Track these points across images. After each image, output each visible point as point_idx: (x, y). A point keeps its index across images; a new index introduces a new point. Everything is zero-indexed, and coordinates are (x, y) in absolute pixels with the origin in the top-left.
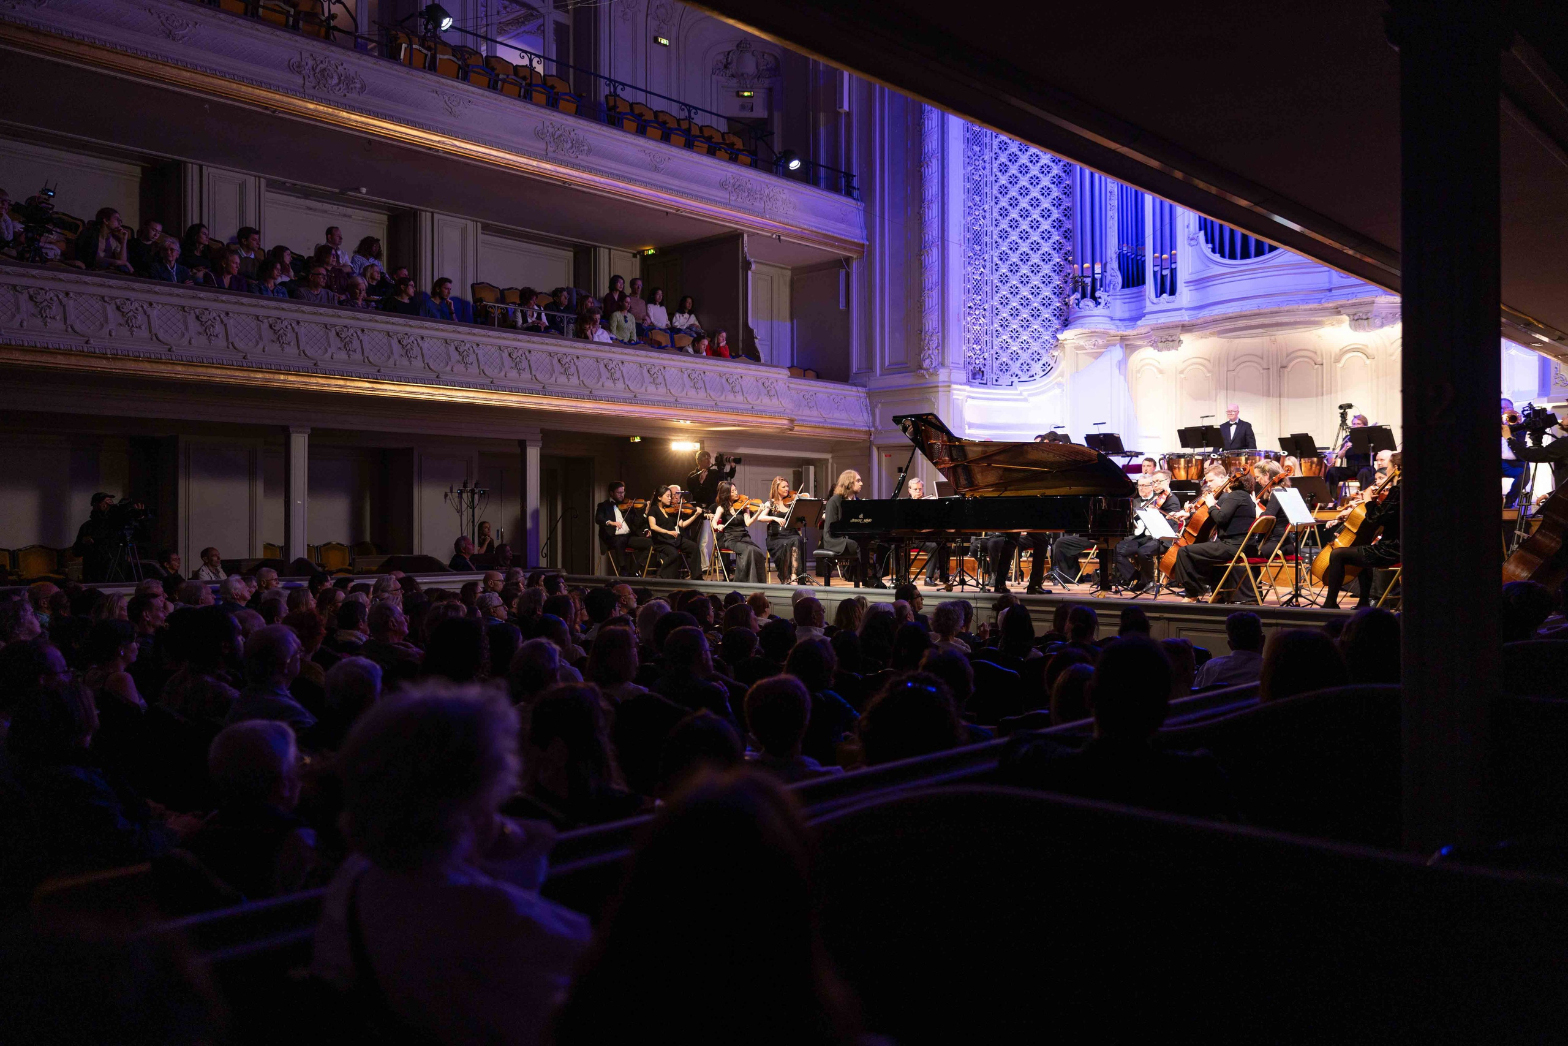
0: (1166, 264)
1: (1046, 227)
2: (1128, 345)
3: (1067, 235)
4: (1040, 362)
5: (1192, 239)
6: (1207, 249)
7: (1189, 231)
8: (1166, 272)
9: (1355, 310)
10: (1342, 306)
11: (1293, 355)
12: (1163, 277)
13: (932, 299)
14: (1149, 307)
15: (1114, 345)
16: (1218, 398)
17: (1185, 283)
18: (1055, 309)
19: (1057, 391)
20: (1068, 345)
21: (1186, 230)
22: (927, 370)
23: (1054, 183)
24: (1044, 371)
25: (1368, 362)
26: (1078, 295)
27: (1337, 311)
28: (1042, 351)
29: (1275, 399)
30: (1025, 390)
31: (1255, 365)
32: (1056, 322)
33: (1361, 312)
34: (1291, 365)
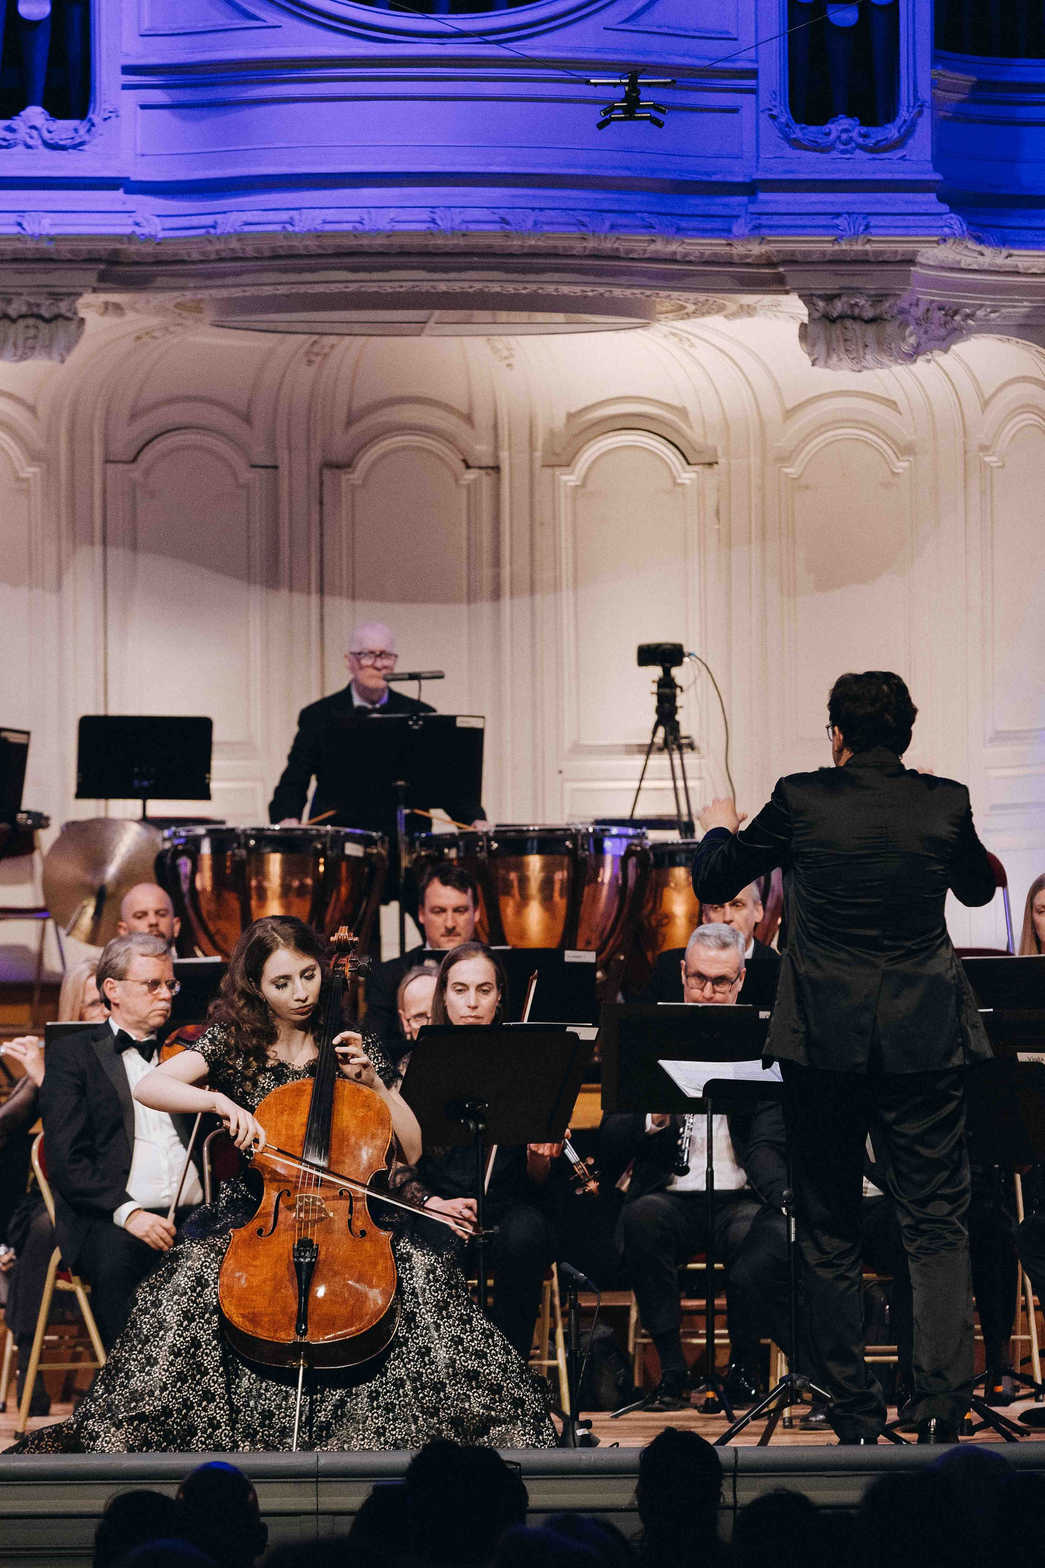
9: (845, 282)
10: (791, 261)
16: (68, 579)
17: (127, 70)
25: (688, 476)
27: (763, 275)
33: (856, 291)
34: (365, 460)
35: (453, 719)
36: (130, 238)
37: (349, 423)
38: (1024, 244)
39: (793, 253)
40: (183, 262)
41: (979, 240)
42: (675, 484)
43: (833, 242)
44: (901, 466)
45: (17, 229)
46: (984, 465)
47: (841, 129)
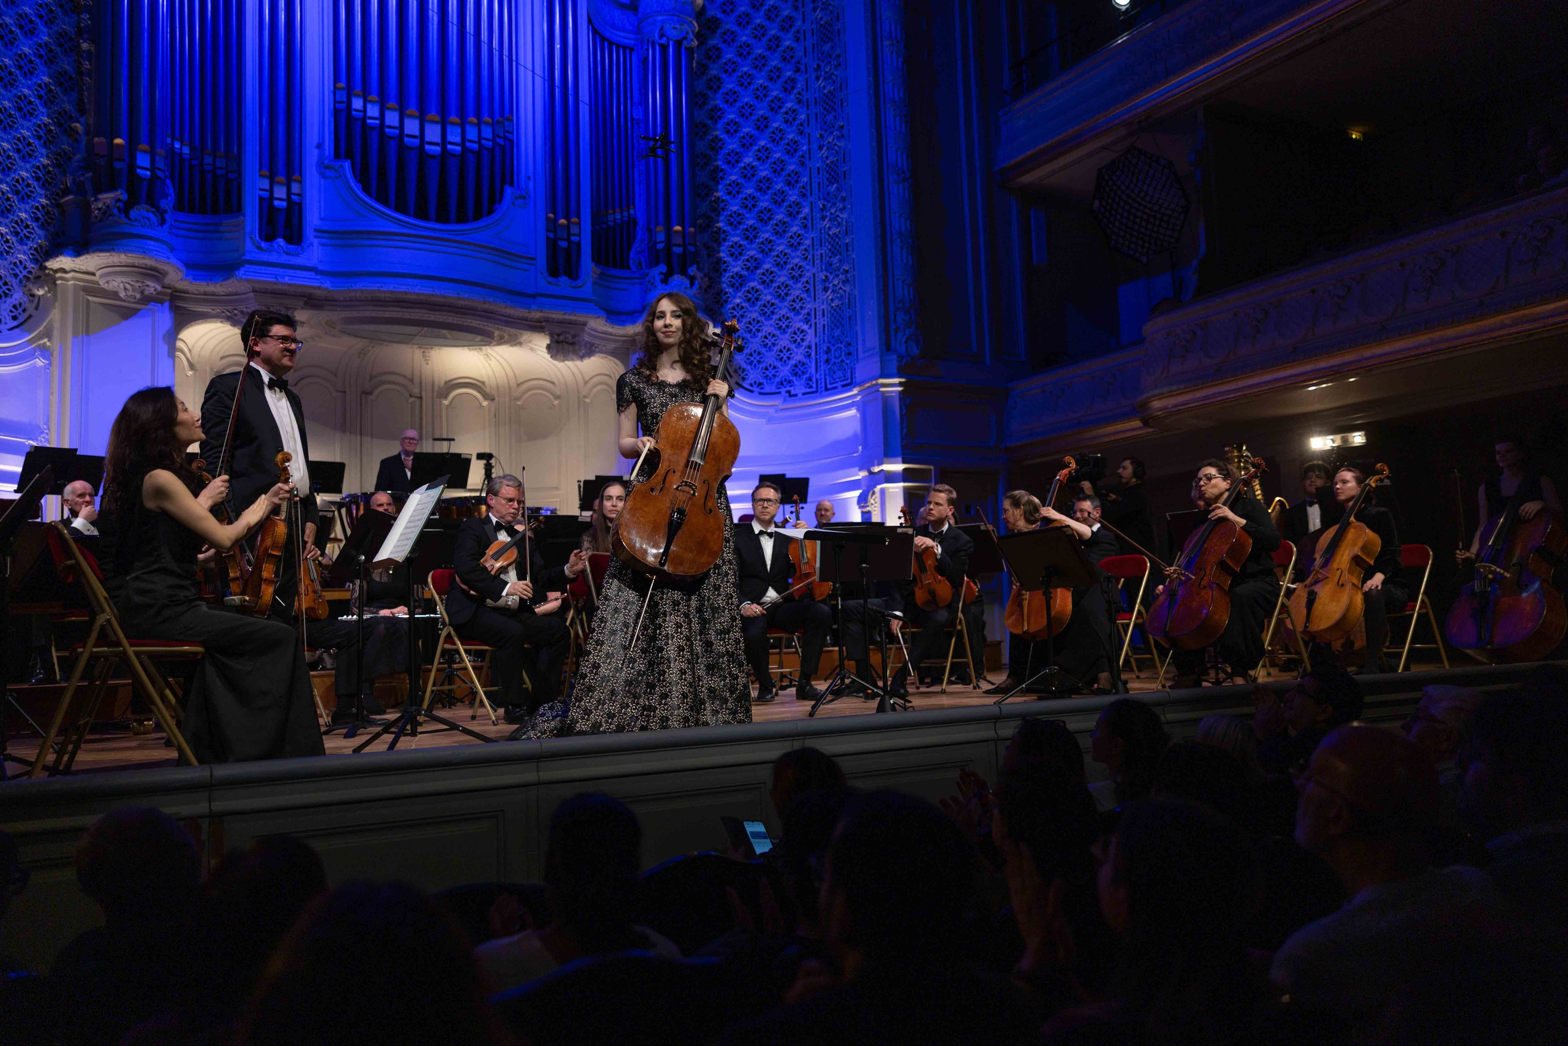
0: (280, 192)
1: (26, 50)
3: (65, 79)
4: (9, 300)
5: (327, 167)
6: (356, 184)
7: (321, 155)
8: (280, 204)
9: (562, 331)
10: (547, 320)
11: (383, 378)
12: (272, 209)
14: (251, 253)
15: (161, 302)
17: (316, 230)
18: (37, 208)
19: (40, 362)
20: (69, 282)
21: (316, 152)
24: (14, 318)
25: (485, 403)
26: (121, 194)
31: (328, 383)
32: (39, 232)
33: (569, 333)
34: (376, 392)
35: (460, 455)
36: (319, 288)
37: (371, 379)
38: (619, 325)
39: (548, 317)
40: (336, 301)
41: (606, 321)
42: (481, 406)
43: (565, 314)
44: (556, 402)
45: (274, 280)
46: (585, 402)
47: (564, 280)
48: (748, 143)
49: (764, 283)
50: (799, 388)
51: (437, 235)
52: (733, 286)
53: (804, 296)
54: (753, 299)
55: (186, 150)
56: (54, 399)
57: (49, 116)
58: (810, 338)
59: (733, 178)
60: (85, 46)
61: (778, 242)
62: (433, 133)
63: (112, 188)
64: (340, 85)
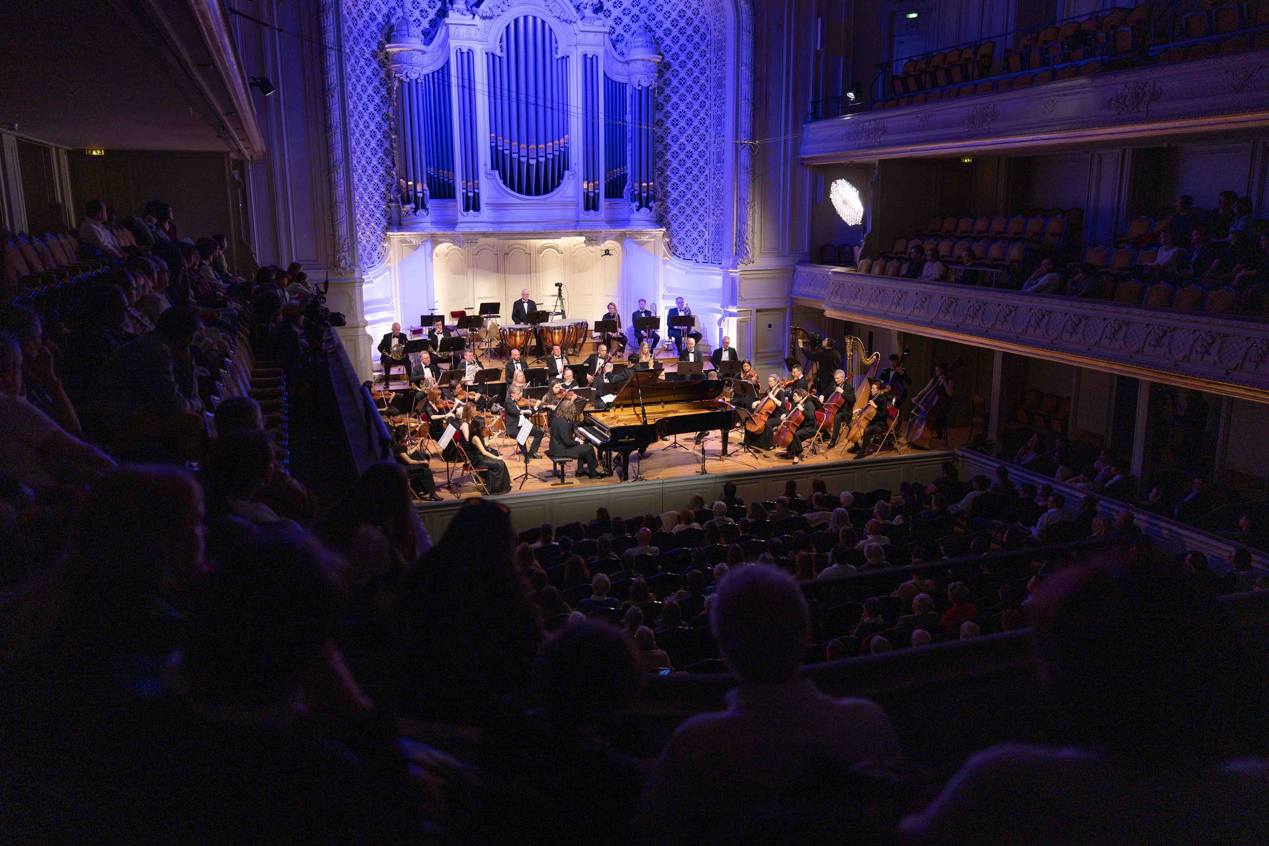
1: (374, 145)
2: (434, 241)
3: (387, 153)
4: (376, 251)
5: (489, 174)
6: (501, 182)
7: (486, 170)
8: (471, 194)
10: (584, 232)
12: (468, 197)
13: (342, 211)
14: (460, 218)
15: (428, 241)
17: (486, 204)
18: (383, 212)
19: (388, 273)
20: (395, 239)
21: (484, 169)
22: (344, 269)
23: (376, 110)
24: (379, 258)
25: (559, 255)
26: (412, 205)
27: (581, 234)
28: (377, 243)
29: (502, 275)
30: (371, 274)
31: (491, 252)
32: (383, 220)
33: (592, 236)
34: (511, 253)
36: (488, 232)
38: (617, 231)
41: (612, 231)
43: (591, 230)
44: (591, 254)
45: (470, 230)
47: (592, 211)
48: (683, 131)
49: (687, 204)
50: (700, 258)
51: (536, 202)
52: (673, 204)
53: (705, 214)
54: (682, 211)
55: (432, 171)
56: (393, 286)
57: (383, 170)
58: (706, 235)
59: (675, 149)
60: (393, 137)
61: (694, 185)
62: (533, 154)
63: (409, 203)
64: (492, 135)
